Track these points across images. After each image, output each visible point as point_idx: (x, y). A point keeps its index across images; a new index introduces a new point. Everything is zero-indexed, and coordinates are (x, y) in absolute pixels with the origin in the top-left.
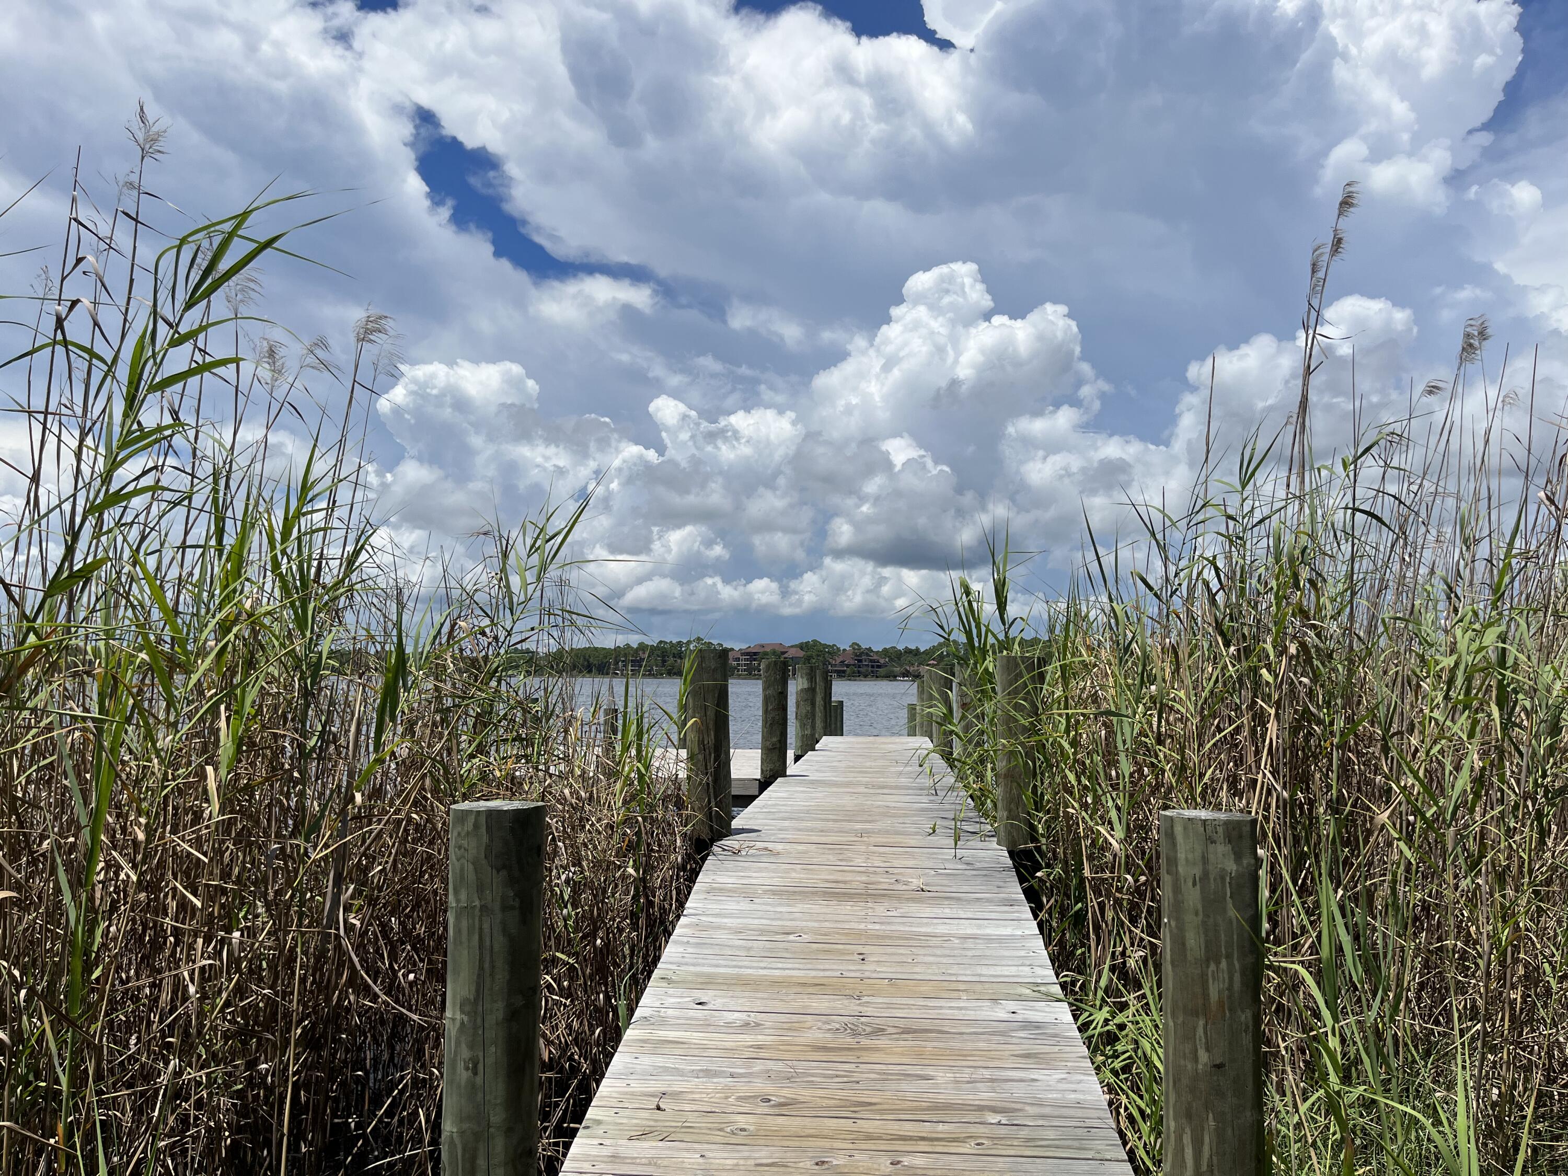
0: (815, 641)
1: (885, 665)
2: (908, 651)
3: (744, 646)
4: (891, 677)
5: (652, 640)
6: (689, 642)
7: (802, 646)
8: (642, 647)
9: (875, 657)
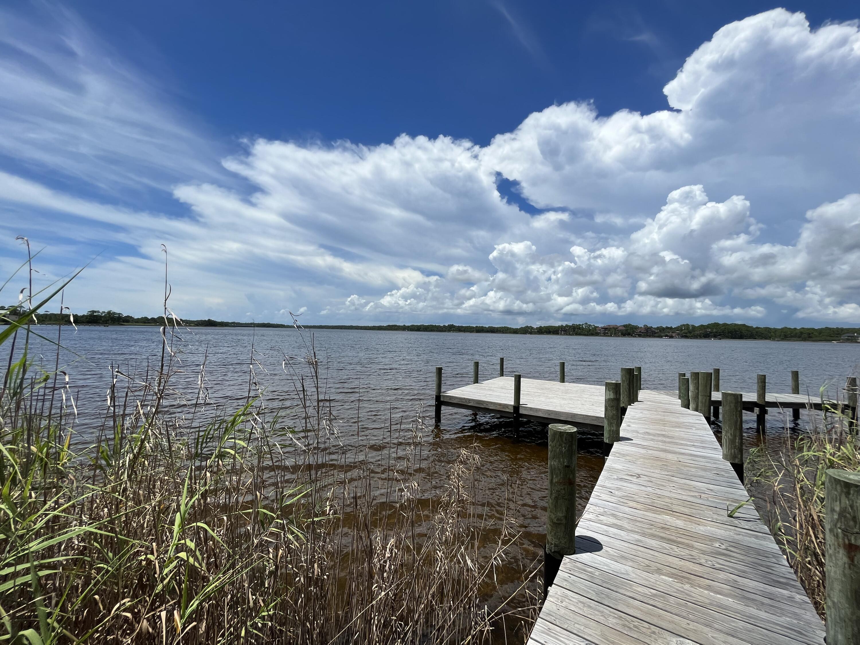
0: (629, 324)
1: (657, 333)
2: (667, 328)
3: (602, 326)
4: (660, 337)
5: (570, 324)
6: (583, 324)
7: (624, 326)
8: (567, 326)
9: (654, 330)
